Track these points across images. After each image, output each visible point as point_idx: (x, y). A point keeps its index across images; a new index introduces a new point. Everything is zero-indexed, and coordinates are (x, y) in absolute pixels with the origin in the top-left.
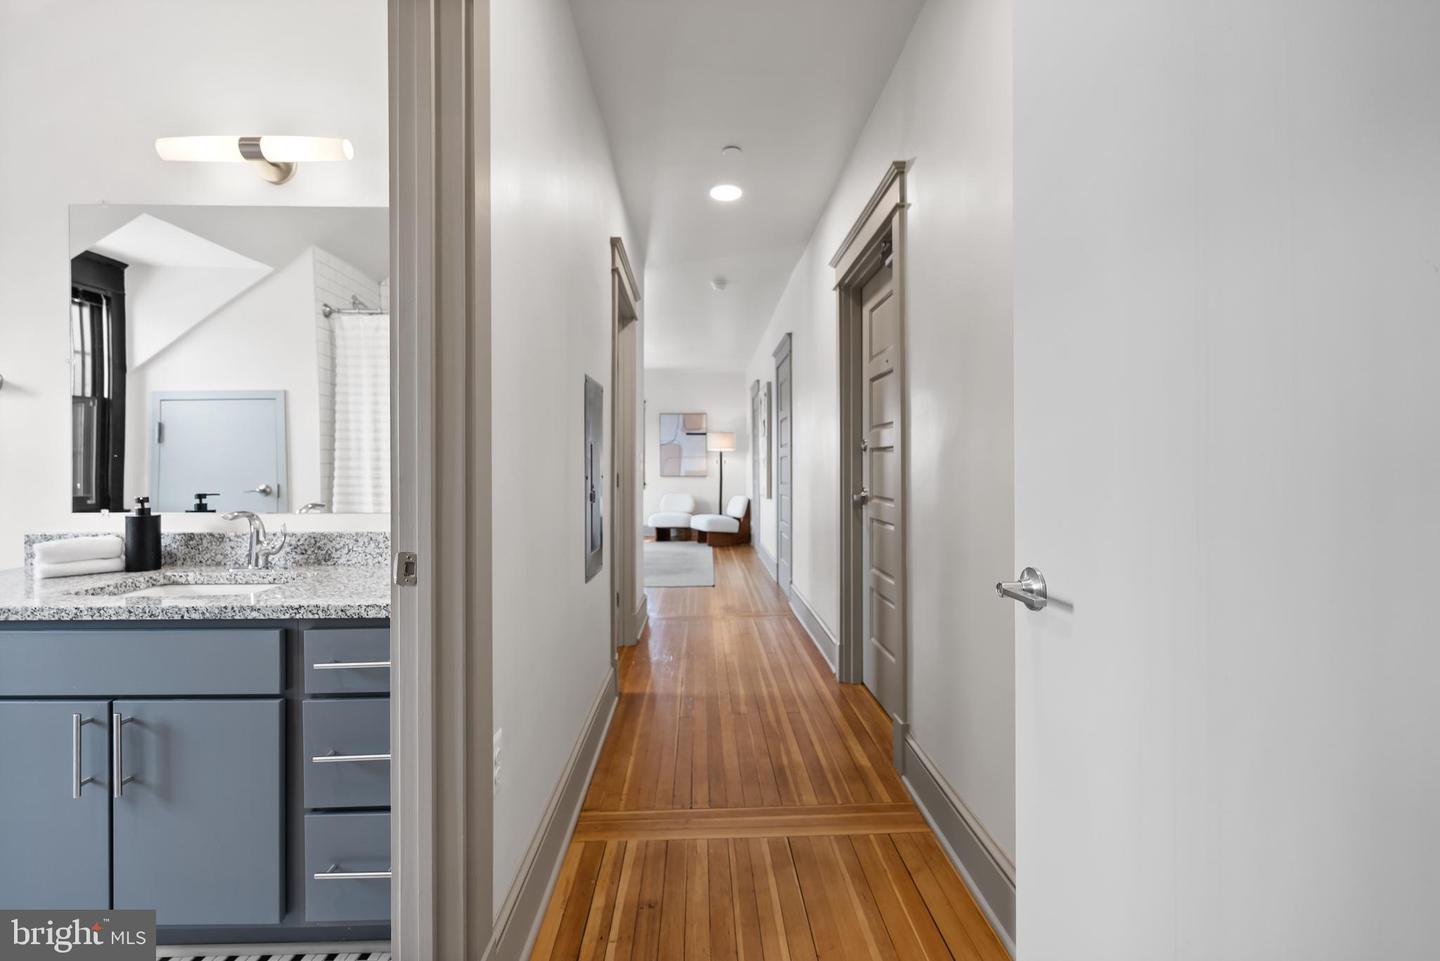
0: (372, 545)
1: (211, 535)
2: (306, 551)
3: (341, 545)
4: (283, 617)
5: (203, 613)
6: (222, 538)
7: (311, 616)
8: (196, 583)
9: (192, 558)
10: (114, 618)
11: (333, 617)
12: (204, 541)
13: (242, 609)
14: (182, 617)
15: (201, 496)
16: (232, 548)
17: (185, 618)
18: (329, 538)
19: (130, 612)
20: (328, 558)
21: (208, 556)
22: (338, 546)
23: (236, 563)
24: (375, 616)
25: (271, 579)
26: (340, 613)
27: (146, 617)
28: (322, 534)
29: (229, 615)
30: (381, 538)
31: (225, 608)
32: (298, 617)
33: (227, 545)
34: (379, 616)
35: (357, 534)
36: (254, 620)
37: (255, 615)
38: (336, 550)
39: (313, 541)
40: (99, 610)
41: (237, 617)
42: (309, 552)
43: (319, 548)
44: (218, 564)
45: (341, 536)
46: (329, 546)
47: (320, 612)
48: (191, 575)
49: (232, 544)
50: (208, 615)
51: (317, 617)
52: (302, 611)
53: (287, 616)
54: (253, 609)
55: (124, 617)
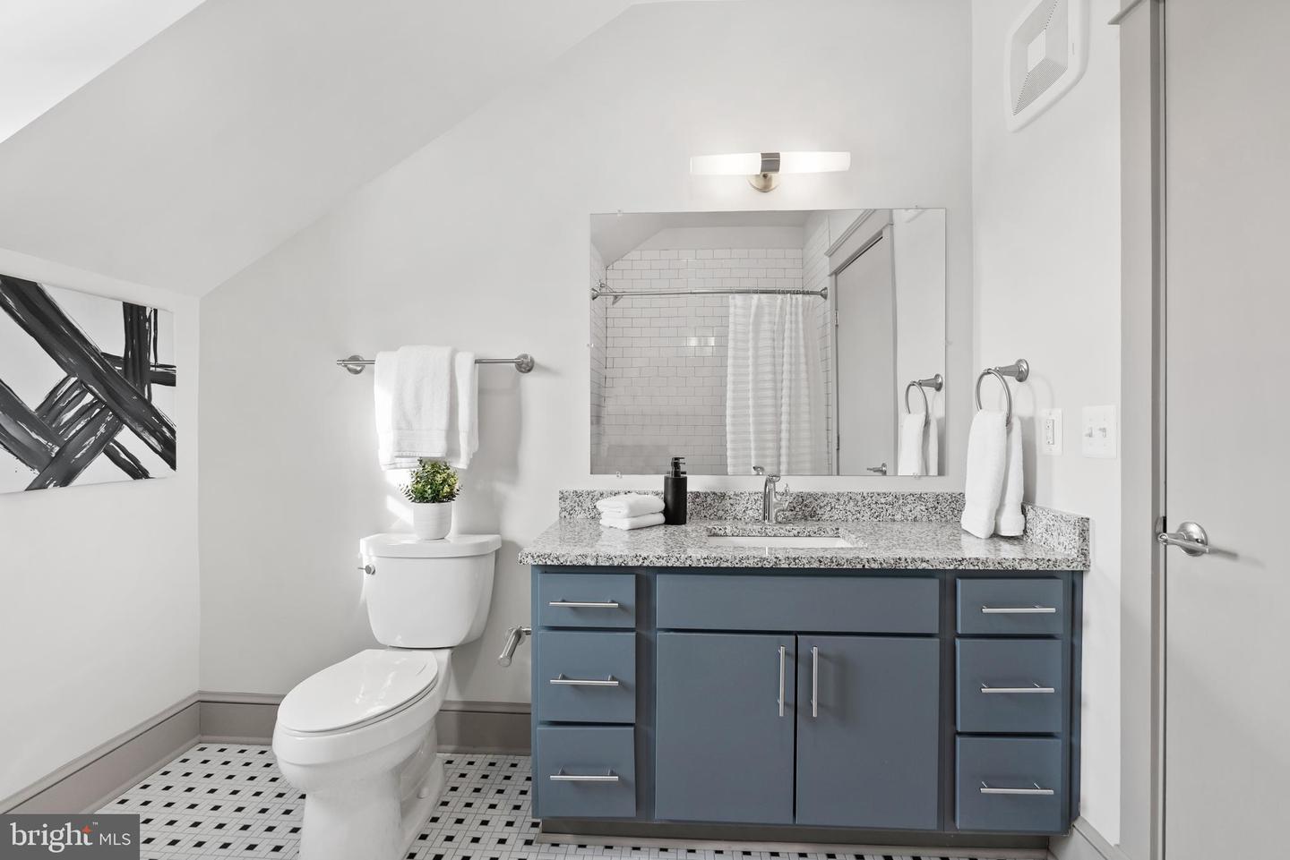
0: (852, 503)
1: (714, 493)
2: (795, 508)
3: (825, 503)
4: (948, 568)
5: (881, 563)
6: (723, 496)
7: (972, 568)
9: (698, 513)
10: (807, 566)
11: (991, 568)
12: (708, 499)
13: (914, 560)
14: (864, 566)
16: (732, 505)
17: (866, 567)
18: (815, 497)
20: (813, 515)
21: (712, 511)
22: (822, 504)
23: (735, 518)
26: (997, 565)
27: (834, 566)
28: (809, 494)
29: (902, 565)
30: (859, 498)
31: (900, 559)
32: (961, 568)
33: (728, 502)
34: (1030, 568)
35: (838, 493)
36: (924, 570)
37: (924, 565)
38: (821, 508)
39: (800, 499)
41: (909, 567)
42: (797, 509)
43: (806, 506)
44: (720, 518)
45: (824, 495)
46: (815, 504)
47: (979, 564)
49: (731, 501)
50: (885, 565)
51: (977, 568)
52: (964, 563)
53: (952, 567)
54: (923, 561)
55: (815, 565)
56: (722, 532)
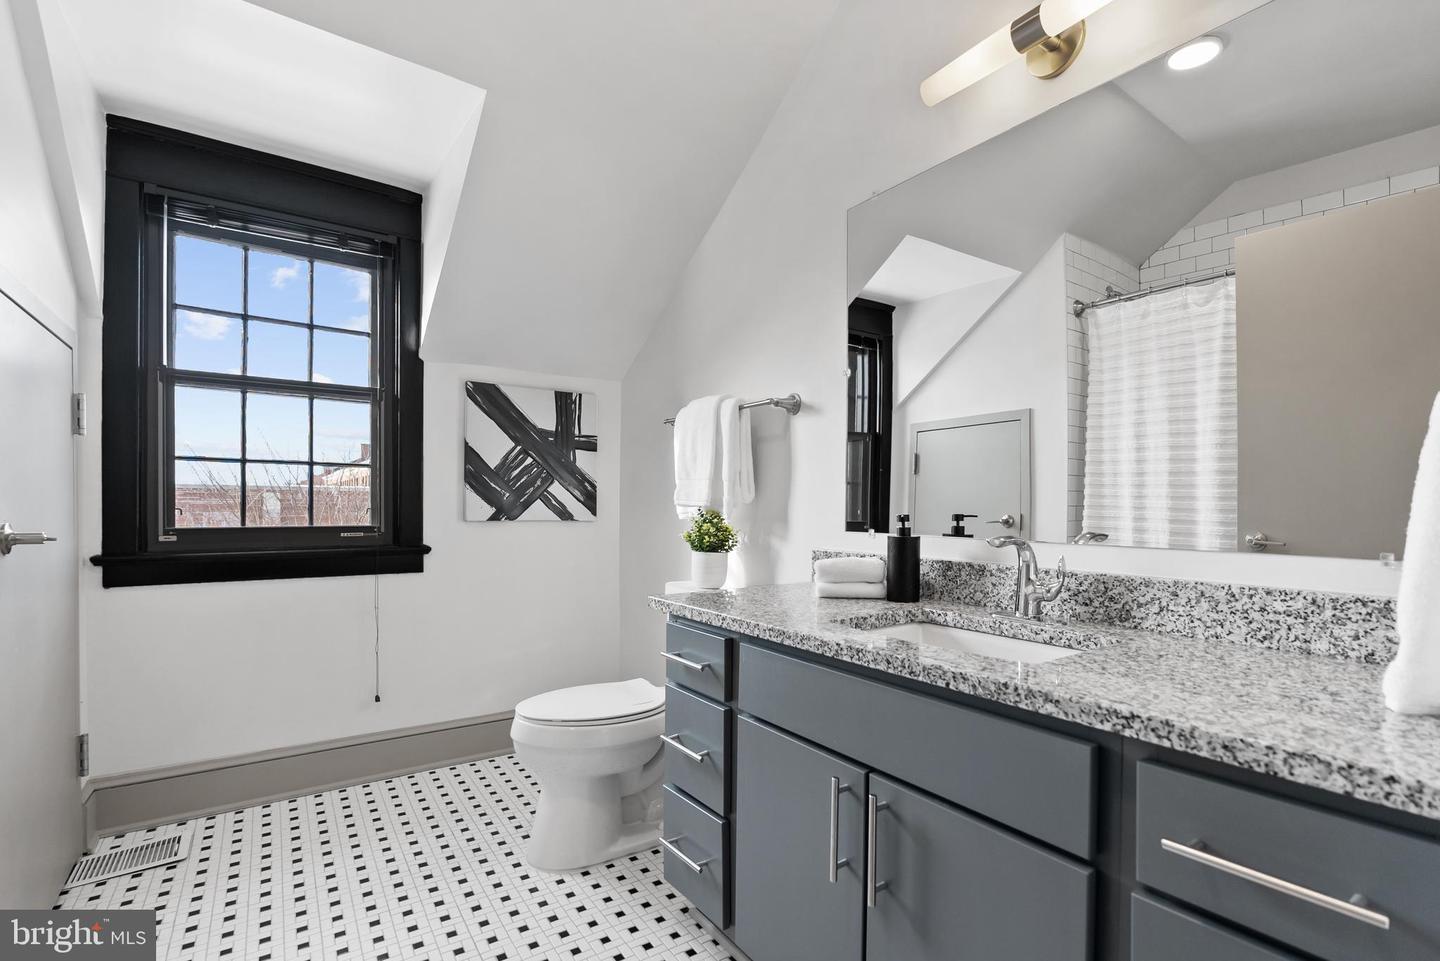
0: (1205, 605)
1: (970, 565)
2: (1091, 601)
3: (1148, 598)
4: (1099, 726)
5: (974, 686)
6: (981, 571)
7: (1155, 741)
8: (955, 626)
9: (950, 592)
10: (872, 666)
11: (1203, 754)
12: (963, 573)
13: (1030, 694)
14: (948, 684)
15: (958, 518)
16: (994, 585)
17: (951, 687)
18: (1129, 585)
19: (889, 663)
20: (1125, 616)
21: (967, 591)
22: (1142, 600)
23: (998, 606)
24: (1312, 782)
25: (1046, 636)
26: (1220, 752)
27: (905, 674)
28: (1116, 578)
29: (1010, 699)
30: (1221, 595)
31: (1006, 685)
32: (1127, 733)
33: (988, 581)
34: (1324, 785)
35: (1176, 583)
36: (1049, 717)
37: (1049, 709)
38: (1140, 606)
39: (1102, 587)
40: (858, 651)
41: (1022, 706)
42: (1096, 604)
43: (1111, 599)
44: (977, 604)
45: (1147, 584)
46: (1128, 597)
47: (1173, 737)
48: (950, 613)
49: (994, 580)
50: (980, 691)
51: (1166, 744)
52: (1137, 725)
53: (1107, 727)
54: (1048, 698)
55: (882, 667)
56: (941, 619)
